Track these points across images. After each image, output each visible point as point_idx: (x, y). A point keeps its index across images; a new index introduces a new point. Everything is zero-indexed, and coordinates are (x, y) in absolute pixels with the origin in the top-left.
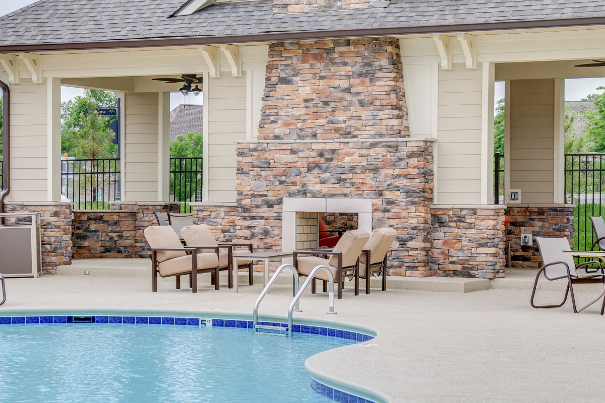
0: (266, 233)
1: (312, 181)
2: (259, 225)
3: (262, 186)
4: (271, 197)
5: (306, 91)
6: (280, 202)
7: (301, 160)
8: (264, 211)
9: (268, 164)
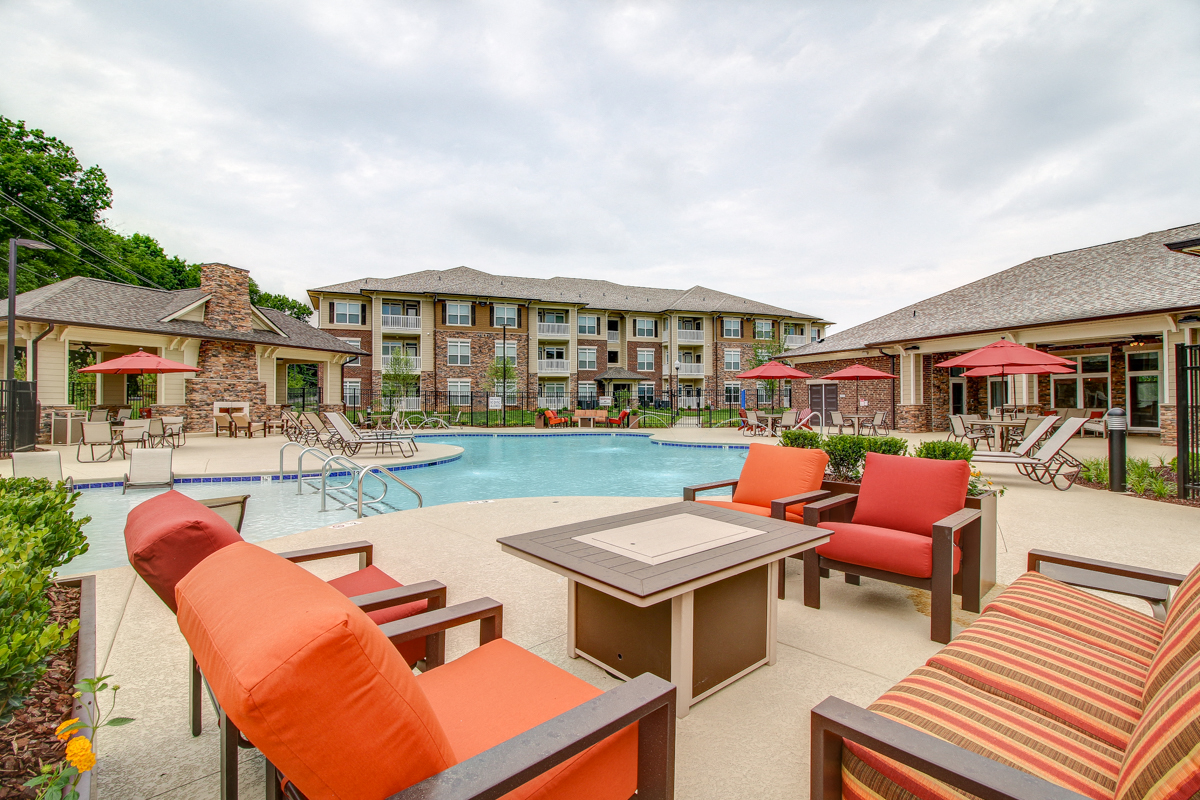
0: (207, 416)
1: (226, 396)
2: (203, 413)
3: (205, 397)
4: (209, 402)
5: (223, 360)
6: (213, 404)
7: (221, 388)
8: (206, 407)
9: (207, 389)
